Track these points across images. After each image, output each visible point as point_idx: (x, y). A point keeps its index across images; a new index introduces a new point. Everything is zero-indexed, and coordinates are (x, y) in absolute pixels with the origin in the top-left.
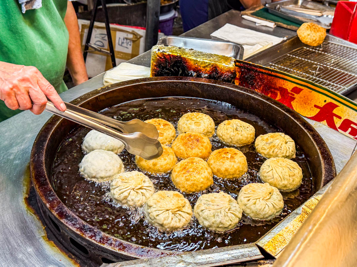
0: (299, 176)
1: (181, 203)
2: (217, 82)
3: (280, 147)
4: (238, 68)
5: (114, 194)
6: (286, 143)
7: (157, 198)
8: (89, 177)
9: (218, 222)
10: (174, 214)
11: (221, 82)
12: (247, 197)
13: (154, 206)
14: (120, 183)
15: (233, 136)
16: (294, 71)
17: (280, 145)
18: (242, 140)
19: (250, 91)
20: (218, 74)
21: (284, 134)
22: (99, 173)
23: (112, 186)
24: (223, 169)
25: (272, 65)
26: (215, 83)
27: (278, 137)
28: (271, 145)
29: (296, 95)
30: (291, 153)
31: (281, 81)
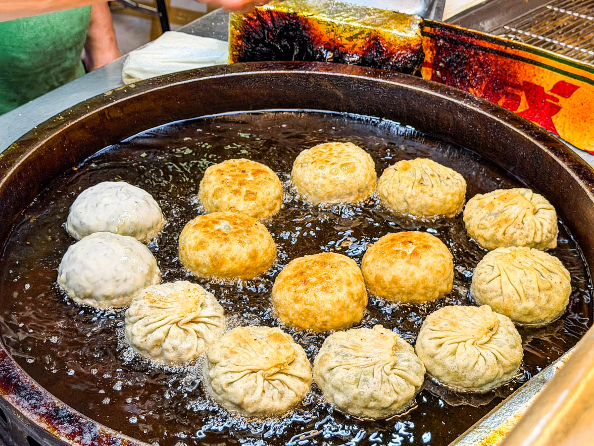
0: (561, 290)
1: (284, 355)
2: (380, 73)
3: (520, 223)
4: (429, 38)
5: (133, 335)
6: (535, 212)
7: (230, 344)
8: (79, 297)
9: (366, 395)
10: (267, 380)
11: (389, 72)
12: (436, 338)
13: (223, 362)
14: (146, 310)
15: (412, 196)
16: (562, 44)
17: (521, 217)
18: (432, 206)
19: (456, 92)
20: (381, 53)
21: (530, 191)
22: (99, 287)
23: (130, 316)
24: (387, 277)
25: (510, 32)
26: (375, 76)
27: (516, 200)
28: (499, 219)
29: (562, 101)
30: (547, 237)
31: (528, 67)
